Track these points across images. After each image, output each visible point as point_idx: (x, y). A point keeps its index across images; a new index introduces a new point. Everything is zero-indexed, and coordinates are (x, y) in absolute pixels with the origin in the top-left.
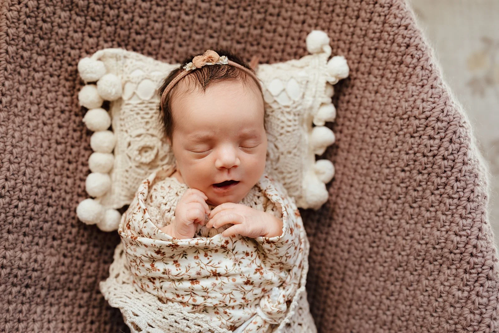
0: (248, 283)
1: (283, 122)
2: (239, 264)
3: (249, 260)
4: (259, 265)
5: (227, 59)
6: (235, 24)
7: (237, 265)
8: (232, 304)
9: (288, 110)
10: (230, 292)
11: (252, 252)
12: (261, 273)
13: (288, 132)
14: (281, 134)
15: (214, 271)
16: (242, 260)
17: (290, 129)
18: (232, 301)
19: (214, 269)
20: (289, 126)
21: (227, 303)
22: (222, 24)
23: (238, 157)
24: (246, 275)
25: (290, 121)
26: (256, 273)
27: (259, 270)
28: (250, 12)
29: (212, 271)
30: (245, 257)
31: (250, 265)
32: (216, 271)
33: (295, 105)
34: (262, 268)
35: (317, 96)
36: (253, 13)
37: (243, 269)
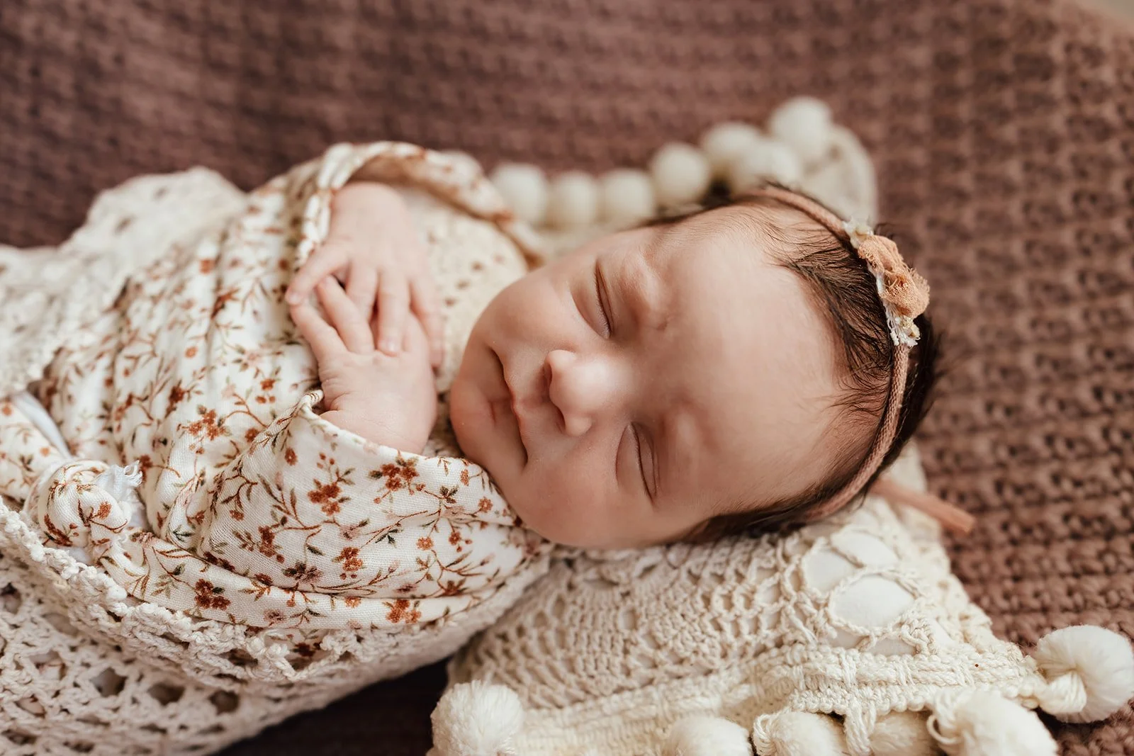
0: (176, 395)
1: (740, 577)
2: (239, 361)
3: (249, 393)
4: (227, 423)
5: (912, 343)
6: (1056, 456)
7: (239, 356)
8: (122, 364)
9: (788, 586)
10: (158, 352)
11: (272, 399)
12: (195, 429)
13: (707, 600)
14: (696, 579)
15: (235, 295)
16: (251, 371)
17: (718, 604)
18: (129, 363)
19: (241, 295)
20: (730, 605)
21: (127, 352)
22: (1041, 421)
23: (596, 420)
24: (202, 385)
25: (749, 603)
26: (202, 411)
27: (211, 422)
28: (1115, 484)
29: (236, 291)
30: (261, 378)
31: (231, 392)
32: (235, 300)
33: (809, 607)
34: (213, 433)
35: (868, 691)
36: (1117, 493)
37: (221, 374)
